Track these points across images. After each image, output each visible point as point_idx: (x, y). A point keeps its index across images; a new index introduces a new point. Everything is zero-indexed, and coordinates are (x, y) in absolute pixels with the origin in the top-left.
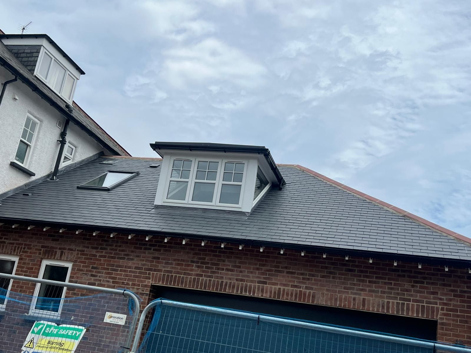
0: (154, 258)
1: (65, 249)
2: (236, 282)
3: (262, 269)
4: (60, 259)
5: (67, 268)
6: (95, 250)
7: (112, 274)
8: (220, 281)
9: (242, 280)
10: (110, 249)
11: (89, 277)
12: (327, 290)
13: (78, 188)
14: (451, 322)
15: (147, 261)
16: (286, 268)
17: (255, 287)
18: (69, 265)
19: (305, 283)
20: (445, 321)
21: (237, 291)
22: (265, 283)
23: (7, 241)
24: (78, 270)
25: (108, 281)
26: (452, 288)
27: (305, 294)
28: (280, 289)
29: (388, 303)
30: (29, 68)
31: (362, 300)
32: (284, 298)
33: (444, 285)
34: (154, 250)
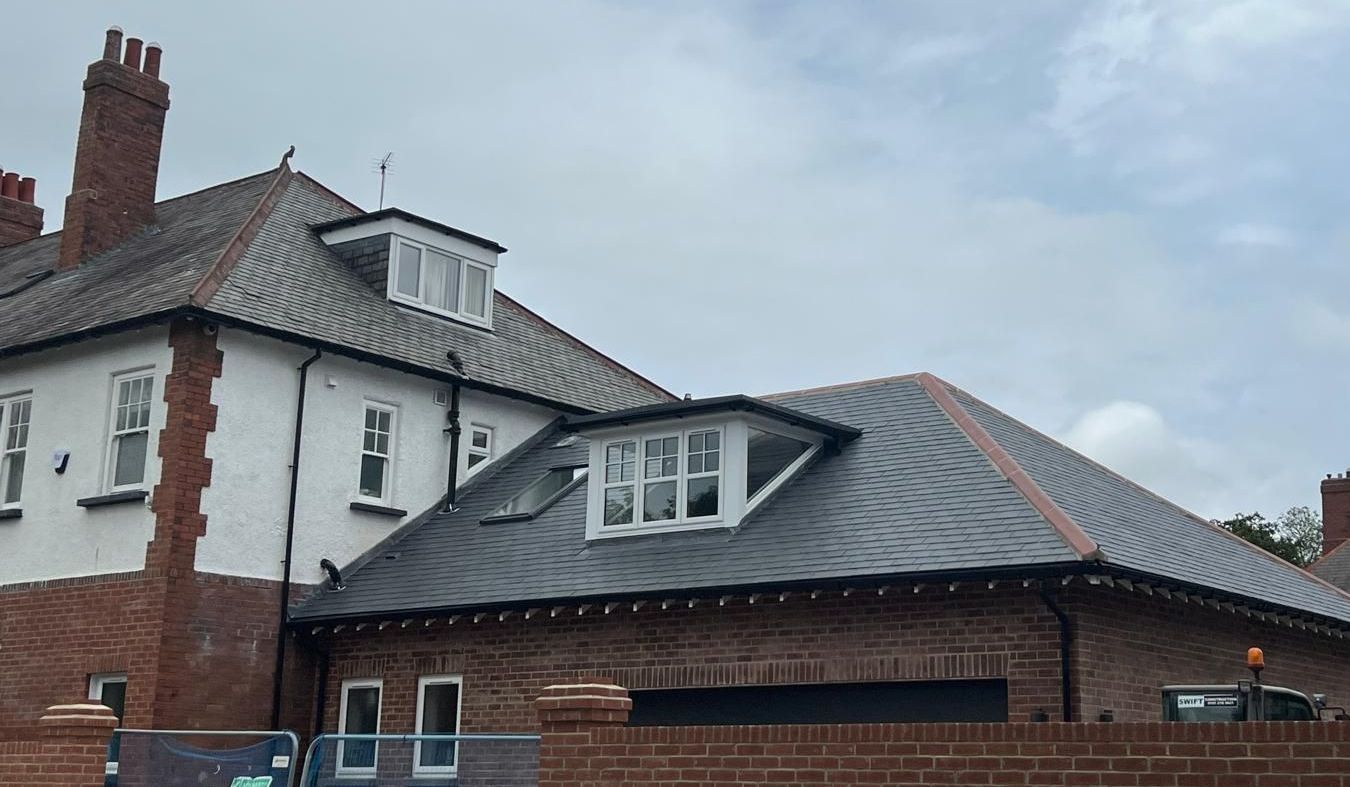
0: (581, 644)
1: (446, 652)
2: (706, 666)
3: (741, 634)
4: (443, 673)
5: (457, 685)
6: (491, 647)
7: (521, 684)
8: (682, 667)
9: (715, 660)
10: (514, 641)
11: (490, 695)
12: (841, 654)
13: (483, 523)
14: (1027, 677)
15: (569, 652)
16: (777, 625)
17: (734, 668)
18: (458, 680)
19: (807, 648)
20: (1017, 677)
21: (709, 681)
22: (748, 659)
23: (362, 654)
24: (473, 686)
25: (519, 699)
26: (1026, 615)
27: (809, 668)
28: (771, 665)
29: (932, 659)
30: (377, 286)
31: (893, 661)
32: (779, 681)
33: (1014, 612)
34: (578, 630)
